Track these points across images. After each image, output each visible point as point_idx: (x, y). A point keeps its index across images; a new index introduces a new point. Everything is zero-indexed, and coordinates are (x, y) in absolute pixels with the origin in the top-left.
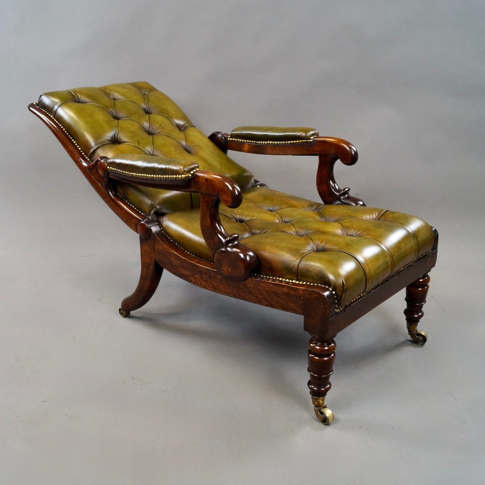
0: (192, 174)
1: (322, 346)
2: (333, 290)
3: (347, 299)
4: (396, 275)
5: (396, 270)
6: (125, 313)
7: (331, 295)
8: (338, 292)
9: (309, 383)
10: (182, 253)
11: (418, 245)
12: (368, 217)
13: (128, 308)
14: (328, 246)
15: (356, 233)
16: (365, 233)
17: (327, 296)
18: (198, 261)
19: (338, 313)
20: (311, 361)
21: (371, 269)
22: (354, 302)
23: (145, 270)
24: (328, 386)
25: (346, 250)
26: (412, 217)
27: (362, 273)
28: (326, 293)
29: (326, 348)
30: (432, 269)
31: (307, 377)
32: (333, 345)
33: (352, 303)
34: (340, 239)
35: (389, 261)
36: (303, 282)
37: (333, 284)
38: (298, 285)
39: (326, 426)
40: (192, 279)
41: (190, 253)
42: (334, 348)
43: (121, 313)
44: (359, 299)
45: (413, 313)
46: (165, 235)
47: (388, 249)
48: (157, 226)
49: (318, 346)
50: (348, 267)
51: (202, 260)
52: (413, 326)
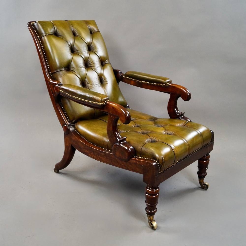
0: (105, 103)
1: (152, 190)
2: (158, 162)
3: (165, 167)
4: (191, 155)
5: (191, 152)
6: (56, 171)
7: (157, 165)
8: (160, 163)
9: (146, 209)
10: (85, 141)
11: (203, 140)
12: (179, 125)
13: (58, 168)
14: (157, 139)
15: (172, 133)
16: (176, 133)
17: (155, 165)
18: (92, 145)
19: (160, 173)
20: (147, 197)
21: (177, 152)
22: (169, 168)
23: (66, 150)
24: (156, 210)
25: (165, 142)
26: (201, 125)
27: (173, 154)
28: (154, 164)
29: (154, 191)
30: (211, 152)
31: (145, 205)
32: (158, 189)
33: (168, 169)
34: (163, 136)
35: (188, 147)
36: (144, 158)
37: (157, 159)
38: (141, 159)
39: (153, 231)
40: (89, 155)
41: (89, 141)
42: (158, 191)
43: (55, 171)
44: (171, 166)
45: (202, 173)
46: (77, 133)
47: (187, 142)
48: (73, 128)
49: (150, 190)
50: (166, 150)
51: (95, 145)
52: (202, 180)
